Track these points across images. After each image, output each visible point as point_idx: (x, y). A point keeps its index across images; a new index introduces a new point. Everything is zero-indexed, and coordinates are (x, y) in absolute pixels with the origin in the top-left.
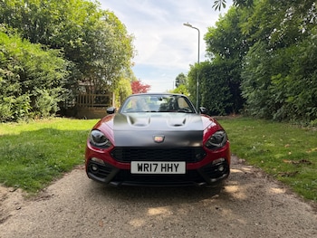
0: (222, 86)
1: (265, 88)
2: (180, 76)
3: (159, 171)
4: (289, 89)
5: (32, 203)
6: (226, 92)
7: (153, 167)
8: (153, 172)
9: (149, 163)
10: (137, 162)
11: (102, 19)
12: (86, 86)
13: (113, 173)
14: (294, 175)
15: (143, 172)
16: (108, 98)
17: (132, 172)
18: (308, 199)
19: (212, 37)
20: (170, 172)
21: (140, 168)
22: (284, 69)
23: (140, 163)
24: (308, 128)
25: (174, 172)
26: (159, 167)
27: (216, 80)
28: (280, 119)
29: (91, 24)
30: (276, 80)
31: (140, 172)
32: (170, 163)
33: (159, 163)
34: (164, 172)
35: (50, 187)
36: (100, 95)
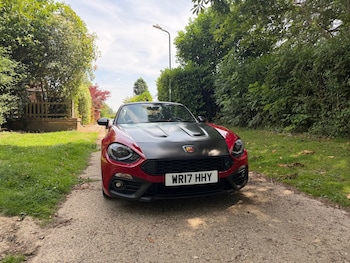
0: (195, 93)
1: (240, 96)
2: (139, 81)
3: (193, 182)
4: (264, 97)
5: (53, 230)
6: (199, 100)
7: (188, 178)
8: (187, 183)
9: (183, 174)
10: (171, 175)
11: (57, 13)
12: (37, 93)
13: (143, 188)
14: (295, 177)
15: (178, 184)
16: (65, 107)
17: (167, 184)
18: (316, 196)
19: (182, 42)
20: (204, 182)
21: (174, 180)
22: (259, 77)
23: (175, 175)
24: (283, 134)
25: (208, 182)
26: (194, 178)
27: (189, 88)
28: (255, 126)
29: (43, 18)
30: (252, 88)
31: (175, 184)
32: (204, 173)
33: (194, 174)
34: (198, 183)
35: (61, 212)
36: (55, 103)
